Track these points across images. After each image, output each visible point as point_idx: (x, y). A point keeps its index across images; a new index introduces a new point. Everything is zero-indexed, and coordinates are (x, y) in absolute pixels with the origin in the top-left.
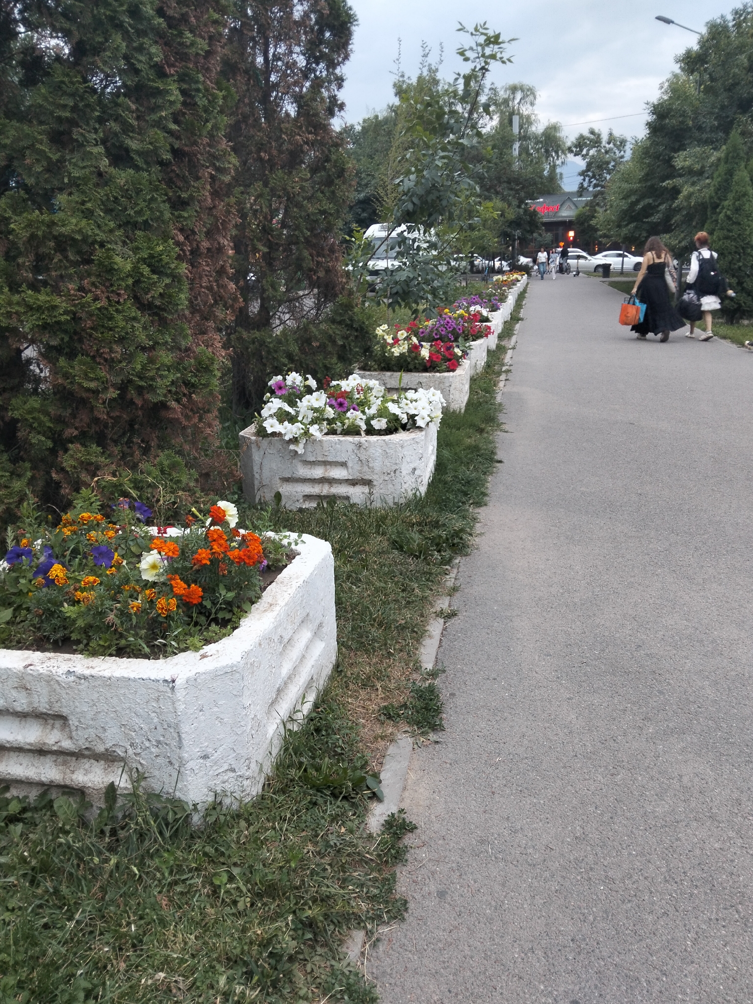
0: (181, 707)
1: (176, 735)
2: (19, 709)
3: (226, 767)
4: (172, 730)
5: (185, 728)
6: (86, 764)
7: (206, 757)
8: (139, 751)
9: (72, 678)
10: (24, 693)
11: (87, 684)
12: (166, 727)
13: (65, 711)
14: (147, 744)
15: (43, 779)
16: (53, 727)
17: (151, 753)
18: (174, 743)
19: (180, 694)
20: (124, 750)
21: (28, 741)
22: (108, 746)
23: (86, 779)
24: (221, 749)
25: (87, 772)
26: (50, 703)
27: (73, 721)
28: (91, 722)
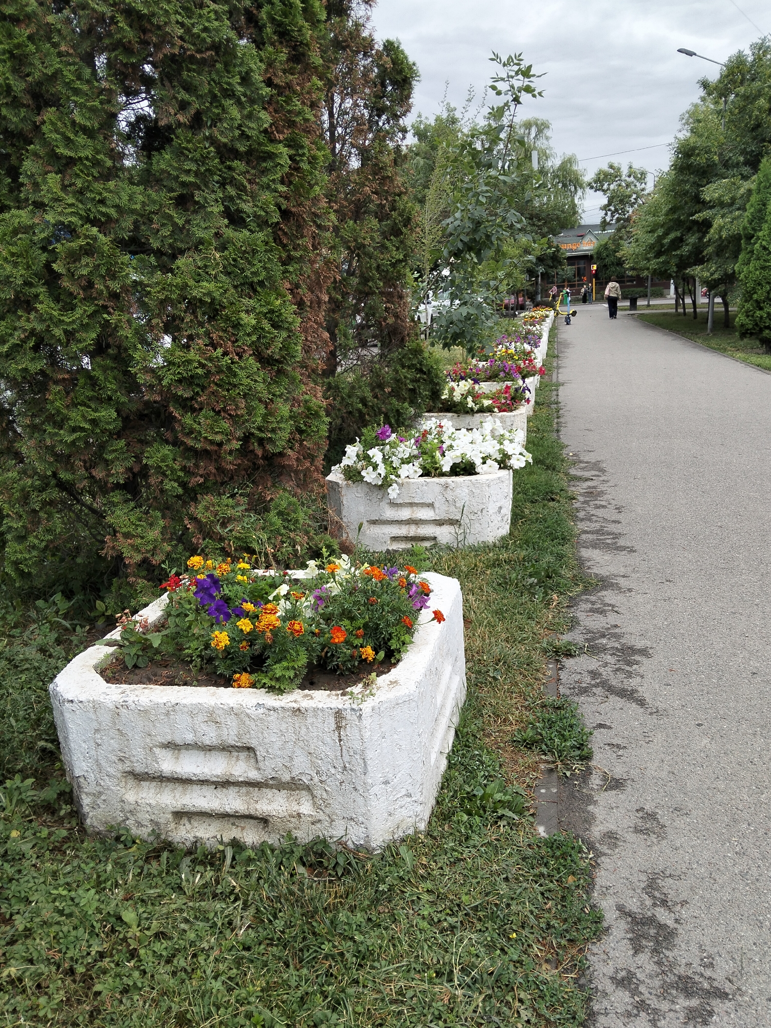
0: (367, 735)
1: (361, 762)
2: (208, 743)
3: (404, 792)
4: (358, 757)
5: (370, 754)
6: (269, 793)
7: (386, 783)
8: (324, 778)
9: (261, 711)
10: (214, 726)
11: (276, 715)
12: (352, 754)
13: (253, 743)
14: (333, 771)
15: (228, 810)
16: (238, 759)
17: (337, 779)
18: (359, 770)
19: (366, 722)
20: (309, 778)
21: (214, 773)
22: (293, 775)
23: (270, 808)
24: (399, 775)
25: (270, 802)
26: (239, 736)
27: (261, 752)
28: (279, 752)
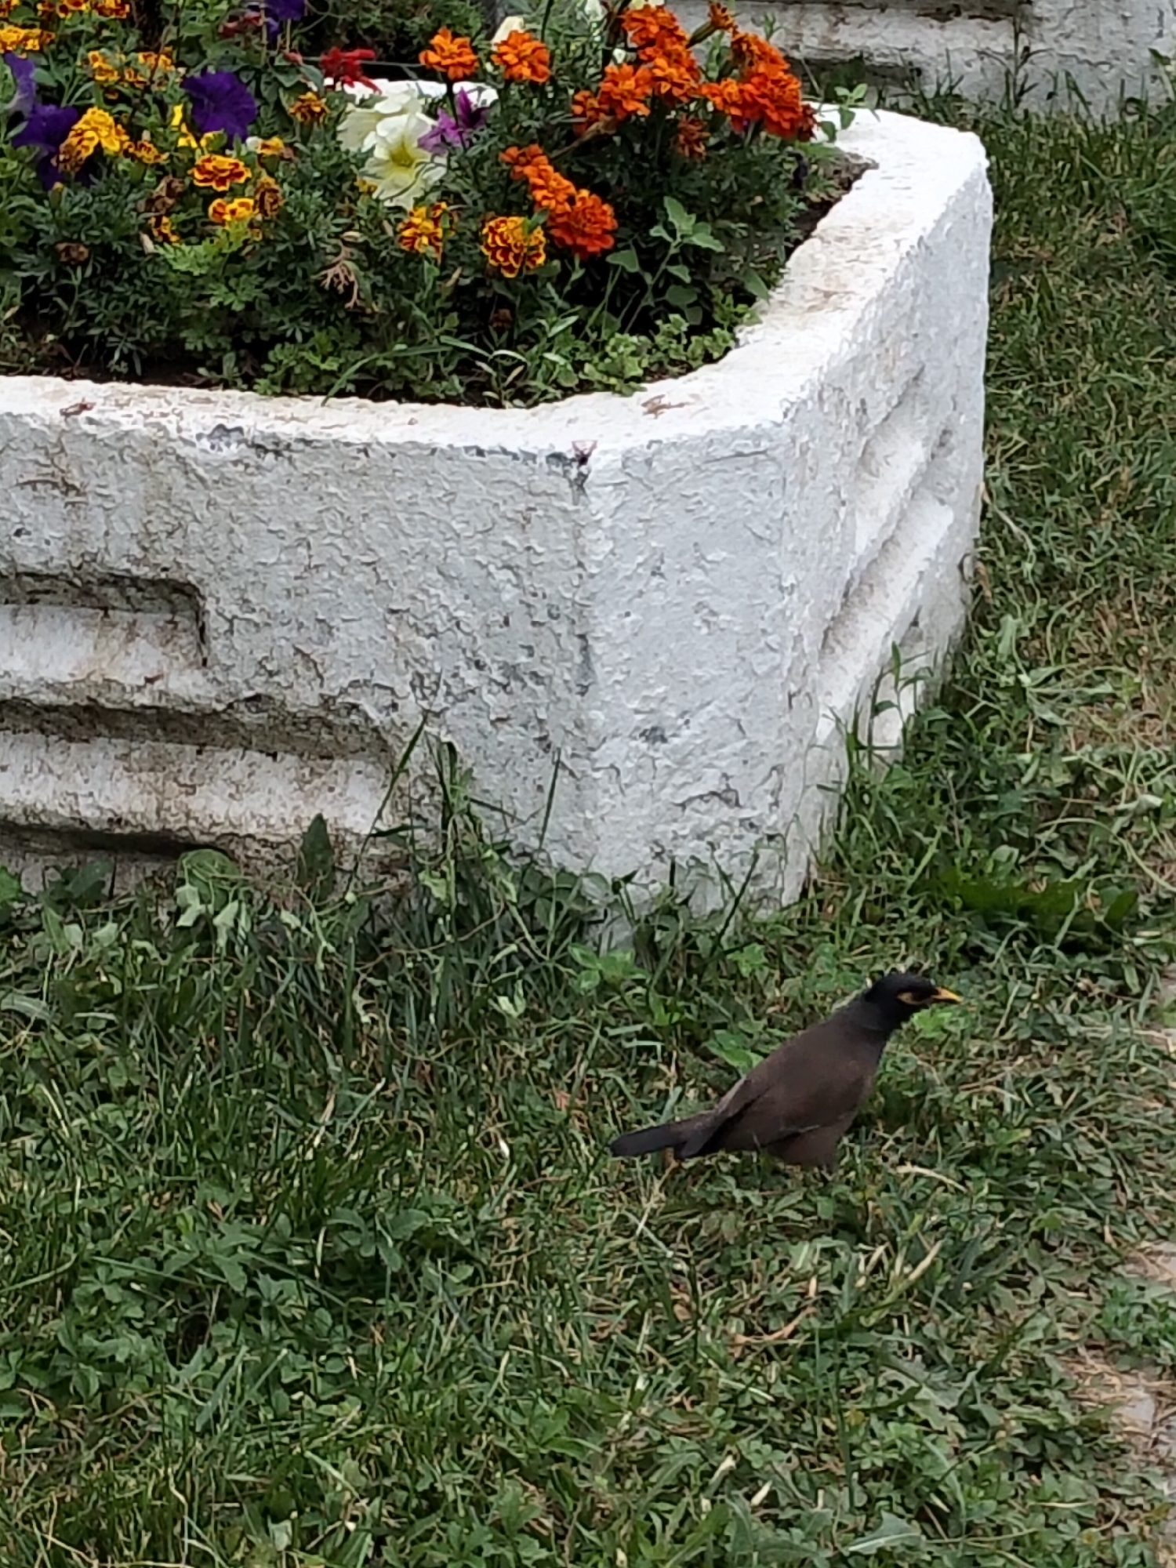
1: (573, 645)
2: (32, 562)
3: (712, 782)
4: (562, 628)
5: (606, 624)
7: (654, 735)
9: (232, 451)
10: (58, 502)
11: (283, 467)
12: (541, 616)
13: (194, 568)
14: (471, 677)
17: (482, 709)
21: (50, 674)
22: (332, 687)
24: (703, 717)
25: (238, 790)
26: (147, 540)
27: (219, 603)
